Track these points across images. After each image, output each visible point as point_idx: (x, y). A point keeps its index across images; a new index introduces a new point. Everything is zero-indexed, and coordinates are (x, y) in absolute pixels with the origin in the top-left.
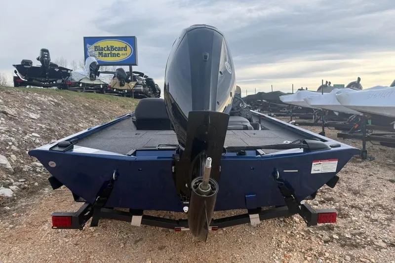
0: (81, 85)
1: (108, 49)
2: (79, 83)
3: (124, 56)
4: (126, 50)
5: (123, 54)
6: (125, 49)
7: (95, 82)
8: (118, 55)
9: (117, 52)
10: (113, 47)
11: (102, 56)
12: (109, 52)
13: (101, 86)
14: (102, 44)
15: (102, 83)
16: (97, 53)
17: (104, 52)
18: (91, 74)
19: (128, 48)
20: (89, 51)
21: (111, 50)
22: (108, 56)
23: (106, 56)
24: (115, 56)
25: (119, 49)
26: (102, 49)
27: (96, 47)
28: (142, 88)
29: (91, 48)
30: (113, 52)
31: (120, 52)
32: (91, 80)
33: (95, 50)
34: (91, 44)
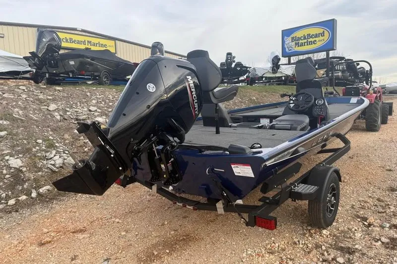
0: (264, 79)
1: (305, 38)
2: (262, 77)
3: (320, 42)
4: (324, 36)
5: (319, 41)
6: (323, 34)
7: (278, 75)
8: (314, 42)
9: (315, 39)
10: (310, 34)
11: (298, 46)
12: (306, 41)
13: (283, 78)
14: (299, 34)
15: (284, 75)
16: (294, 43)
17: (301, 41)
18: (273, 68)
19: (326, 34)
20: (286, 43)
21: (308, 38)
22: (305, 45)
23: (302, 45)
24: (312, 44)
25: (316, 36)
26: (299, 39)
27: (293, 38)
28: (340, 74)
29: (288, 40)
30: (309, 40)
31: (317, 39)
32: (273, 73)
33: (292, 41)
34: (288, 36)
